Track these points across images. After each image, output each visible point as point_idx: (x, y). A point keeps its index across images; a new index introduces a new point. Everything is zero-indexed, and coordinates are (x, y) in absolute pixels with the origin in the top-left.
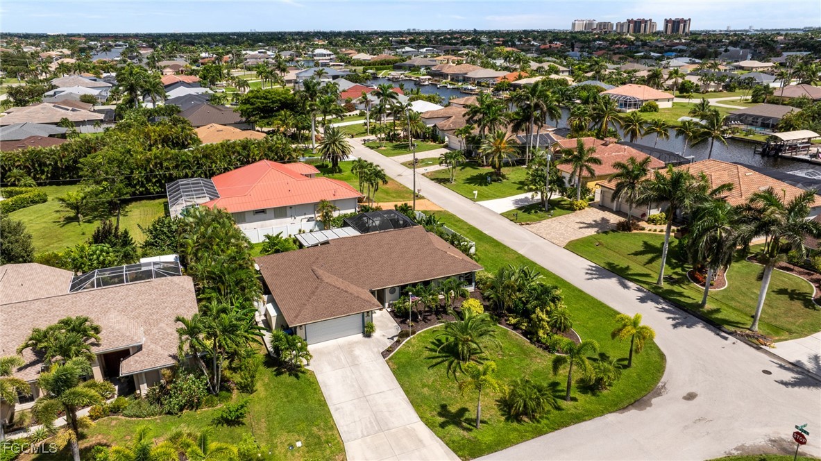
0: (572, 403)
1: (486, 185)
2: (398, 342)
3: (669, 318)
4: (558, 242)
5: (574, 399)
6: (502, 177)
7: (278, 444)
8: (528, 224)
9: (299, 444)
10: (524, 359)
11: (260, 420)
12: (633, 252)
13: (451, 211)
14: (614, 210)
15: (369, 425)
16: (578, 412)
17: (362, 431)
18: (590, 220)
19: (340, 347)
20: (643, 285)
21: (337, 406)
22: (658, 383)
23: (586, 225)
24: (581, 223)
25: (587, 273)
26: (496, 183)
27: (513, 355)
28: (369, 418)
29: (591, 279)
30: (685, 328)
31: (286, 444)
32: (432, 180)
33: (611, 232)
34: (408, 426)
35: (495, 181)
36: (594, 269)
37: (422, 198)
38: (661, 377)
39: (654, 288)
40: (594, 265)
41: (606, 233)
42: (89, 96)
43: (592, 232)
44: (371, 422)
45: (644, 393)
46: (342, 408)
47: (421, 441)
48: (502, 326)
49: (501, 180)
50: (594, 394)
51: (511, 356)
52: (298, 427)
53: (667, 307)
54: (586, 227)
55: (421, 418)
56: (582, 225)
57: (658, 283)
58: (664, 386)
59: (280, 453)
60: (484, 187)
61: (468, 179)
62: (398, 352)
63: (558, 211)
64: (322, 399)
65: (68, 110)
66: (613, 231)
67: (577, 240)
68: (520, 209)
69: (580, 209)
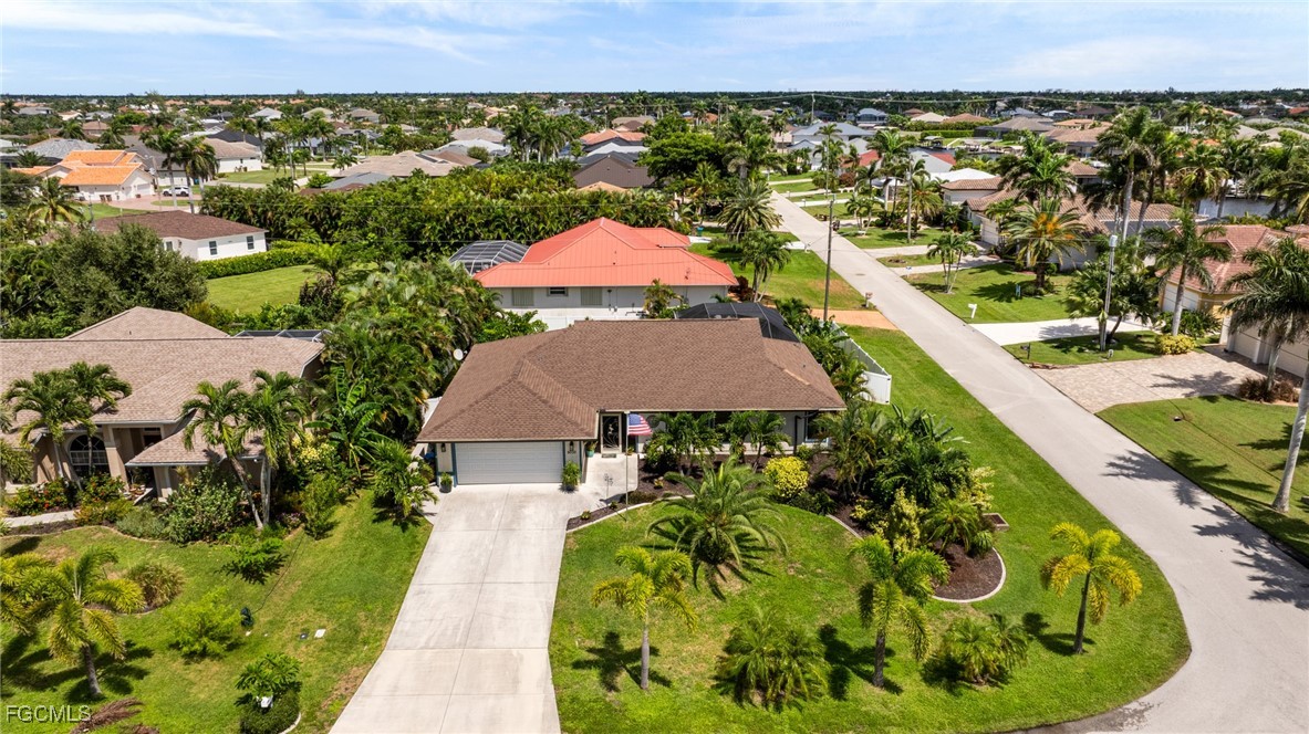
0: (884, 693)
1: (1009, 301)
2: (613, 508)
3: (1254, 579)
4: (1089, 403)
5: (893, 688)
6: (1046, 289)
7: (289, 624)
8: (1047, 367)
9: (320, 633)
10: (841, 586)
11: (294, 581)
12: (1254, 440)
13: (908, 332)
14: (1255, 360)
15: (449, 632)
16: (886, 713)
17: (429, 639)
18: (1187, 375)
19: (508, 497)
20: (1233, 503)
21: (425, 587)
22: (1129, 702)
23: (1169, 382)
24: (1163, 377)
25: (1112, 465)
26: (1031, 299)
27: (823, 576)
28: (461, 620)
29: (1116, 475)
30: (1290, 606)
31: (300, 627)
32: (914, 285)
33: (1222, 400)
34: (514, 652)
35: (1030, 295)
36: (1135, 458)
37: (874, 308)
38: (1146, 691)
39: (1258, 514)
40: (1142, 451)
41: (1212, 399)
42: (479, 149)
43: (1178, 394)
44: (456, 628)
45: (1074, 712)
46: (430, 593)
47: (516, 681)
48: (837, 520)
49: (1041, 294)
50: (950, 689)
51: (817, 575)
52: (338, 606)
53: (1268, 556)
54: (1168, 386)
55: (552, 643)
56: (1162, 381)
57: (1274, 506)
58: (1143, 711)
59: (279, 639)
60: (1004, 304)
61: (982, 289)
62: (599, 525)
63: (1127, 351)
64: (411, 571)
65: (435, 161)
66: (1229, 397)
67: (1135, 404)
68: (1047, 341)
69: (1175, 353)
